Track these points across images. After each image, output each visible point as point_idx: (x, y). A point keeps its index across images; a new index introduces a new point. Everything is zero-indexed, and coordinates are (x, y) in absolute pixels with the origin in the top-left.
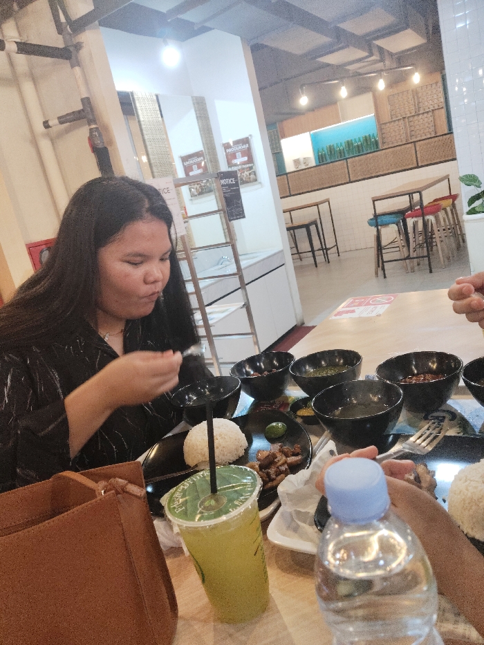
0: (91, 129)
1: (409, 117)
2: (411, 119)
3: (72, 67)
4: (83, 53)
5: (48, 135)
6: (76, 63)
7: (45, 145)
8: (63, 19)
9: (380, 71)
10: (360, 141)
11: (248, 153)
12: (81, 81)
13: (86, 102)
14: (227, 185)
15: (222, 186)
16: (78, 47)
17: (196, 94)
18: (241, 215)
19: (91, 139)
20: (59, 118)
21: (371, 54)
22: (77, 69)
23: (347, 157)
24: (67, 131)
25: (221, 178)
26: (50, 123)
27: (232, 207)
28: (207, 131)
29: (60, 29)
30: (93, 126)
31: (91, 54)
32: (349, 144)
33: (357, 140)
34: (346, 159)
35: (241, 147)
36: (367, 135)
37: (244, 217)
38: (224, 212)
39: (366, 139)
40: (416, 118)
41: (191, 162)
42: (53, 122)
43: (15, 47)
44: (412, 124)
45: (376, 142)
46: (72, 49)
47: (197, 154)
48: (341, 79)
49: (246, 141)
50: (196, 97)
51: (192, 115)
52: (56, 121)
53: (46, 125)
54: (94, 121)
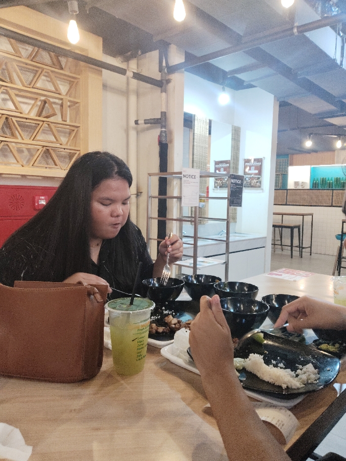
0: (161, 132)
3: (161, 92)
4: (170, 85)
5: (136, 129)
6: (164, 90)
7: (133, 134)
8: (164, 64)
11: (260, 169)
12: (164, 102)
13: (164, 114)
14: (235, 183)
16: (168, 81)
19: (160, 137)
20: (145, 120)
22: (164, 94)
23: (334, 188)
24: (148, 129)
25: (233, 179)
26: (139, 122)
28: (235, 148)
29: (160, 71)
30: (164, 129)
31: (174, 87)
32: (337, 180)
33: (344, 179)
34: (333, 190)
35: (256, 164)
37: (241, 206)
42: (141, 122)
43: (132, 74)
46: (164, 82)
47: (226, 162)
49: (259, 160)
50: (235, 127)
51: (228, 138)
52: (143, 122)
53: (136, 122)
54: (165, 127)
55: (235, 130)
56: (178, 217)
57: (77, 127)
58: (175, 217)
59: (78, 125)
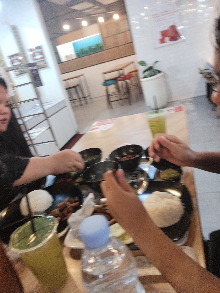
2: (116, 35)
11: (41, 53)
15: (30, 70)
17: (12, 24)
21: (95, 5)
25: (30, 66)
35: (38, 51)
37: (42, 85)
38: (33, 83)
41: (14, 58)
47: (16, 55)
48: (83, 17)
55: (13, 29)
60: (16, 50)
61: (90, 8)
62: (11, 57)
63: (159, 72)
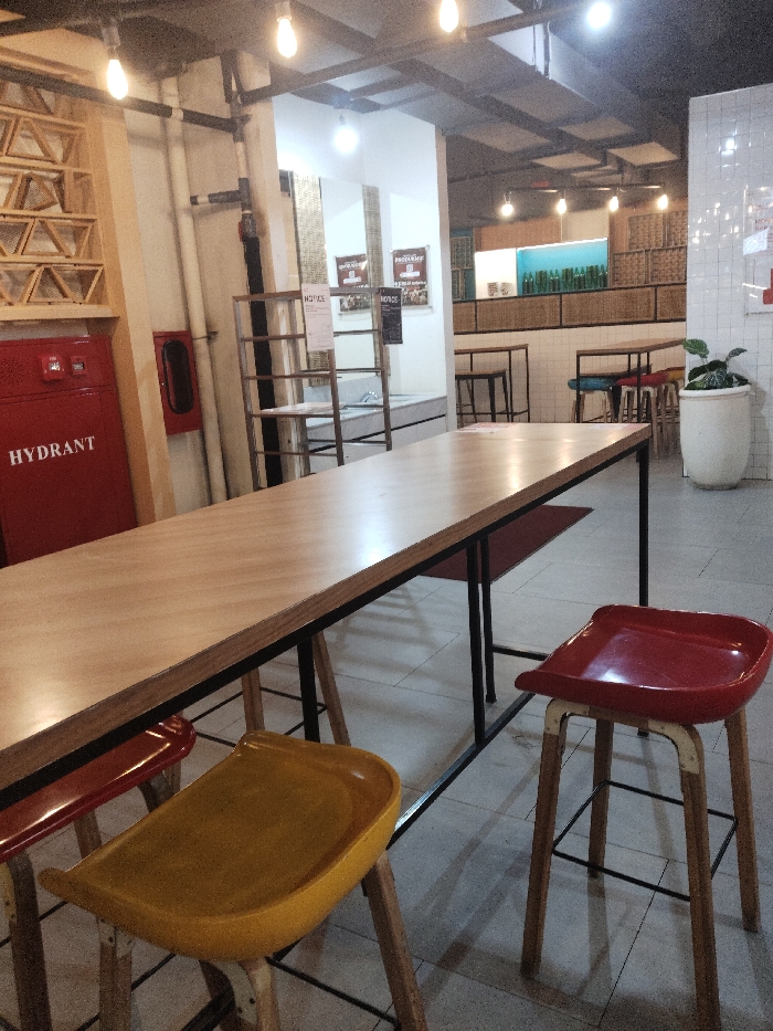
0: (244, 216)
1: (654, 250)
2: (656, 254)
3: (235, 141)
4: (250, 127)
5: (189, 211)
6: (240, 137)
7: (186, 222)
8: (234, 88)
9: (614, 186)
10: (583, 272)
11: (422, 268)
12: (242, 159)
13: (244, 183)
14: (388, 303)
15: (383, 303)
16: (245, 119)
17: (368, 183)
18: (399, 340)
19: (242, 226)
20: (210, 196)
21: (605, 163)
22: (240, 145)
23: (561, 291)
24: (213, 211)
25: (383, 295)
26: (199, 200)
27: (389, 330)
28: (374, 232)
29: (229, 98)
30: (247, 212)
31: (258, 130)
32: (568, 273)
33: (579, 270)
34: (561, 294)
35: (415, 258)
36: (594, 265)
37: (401, 343)
38: (379, 333)
39: (592, 271)
40: (663, 253)
41: (348, 266)
42: (203, 199)
43: (181, 115)
44: (657, 260)
45: (605, 278)
46: (238, 121)
47: (359, 258)
48: (561, 188)
49: (422, 252)
50: (368, 187)
51: (358, 209)
52: (206, 199)
53: (194, 200)
54: (249, 206)
55: (369, 194)
56: (293, 372)
57: (92, 221)
58: (287, 373)
59: (94, 217)
60: (360, 247)
61: (589, 168)
62: (340, 261)
63: (743, 381)
